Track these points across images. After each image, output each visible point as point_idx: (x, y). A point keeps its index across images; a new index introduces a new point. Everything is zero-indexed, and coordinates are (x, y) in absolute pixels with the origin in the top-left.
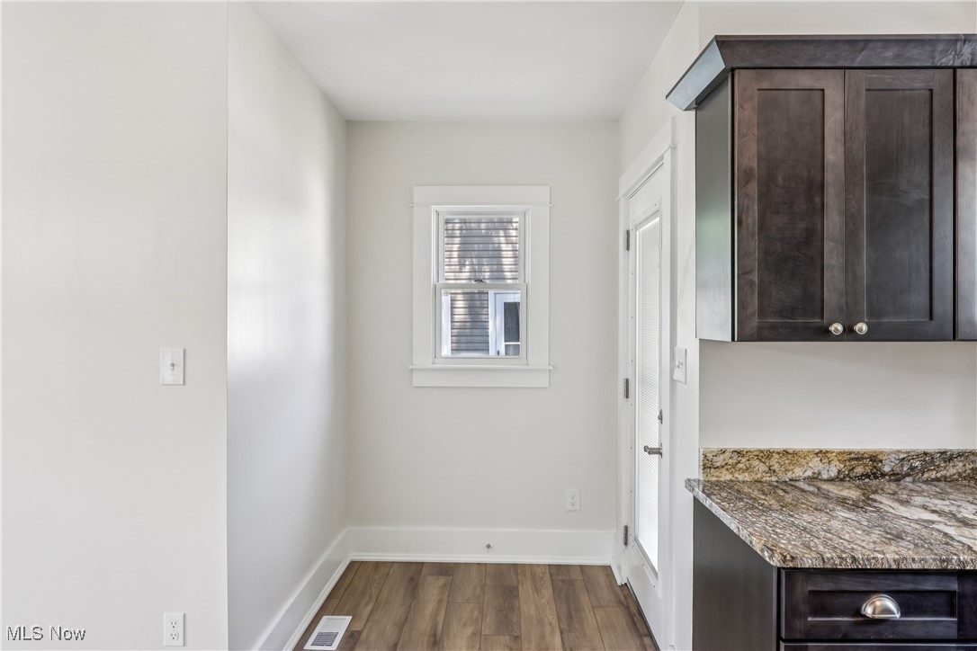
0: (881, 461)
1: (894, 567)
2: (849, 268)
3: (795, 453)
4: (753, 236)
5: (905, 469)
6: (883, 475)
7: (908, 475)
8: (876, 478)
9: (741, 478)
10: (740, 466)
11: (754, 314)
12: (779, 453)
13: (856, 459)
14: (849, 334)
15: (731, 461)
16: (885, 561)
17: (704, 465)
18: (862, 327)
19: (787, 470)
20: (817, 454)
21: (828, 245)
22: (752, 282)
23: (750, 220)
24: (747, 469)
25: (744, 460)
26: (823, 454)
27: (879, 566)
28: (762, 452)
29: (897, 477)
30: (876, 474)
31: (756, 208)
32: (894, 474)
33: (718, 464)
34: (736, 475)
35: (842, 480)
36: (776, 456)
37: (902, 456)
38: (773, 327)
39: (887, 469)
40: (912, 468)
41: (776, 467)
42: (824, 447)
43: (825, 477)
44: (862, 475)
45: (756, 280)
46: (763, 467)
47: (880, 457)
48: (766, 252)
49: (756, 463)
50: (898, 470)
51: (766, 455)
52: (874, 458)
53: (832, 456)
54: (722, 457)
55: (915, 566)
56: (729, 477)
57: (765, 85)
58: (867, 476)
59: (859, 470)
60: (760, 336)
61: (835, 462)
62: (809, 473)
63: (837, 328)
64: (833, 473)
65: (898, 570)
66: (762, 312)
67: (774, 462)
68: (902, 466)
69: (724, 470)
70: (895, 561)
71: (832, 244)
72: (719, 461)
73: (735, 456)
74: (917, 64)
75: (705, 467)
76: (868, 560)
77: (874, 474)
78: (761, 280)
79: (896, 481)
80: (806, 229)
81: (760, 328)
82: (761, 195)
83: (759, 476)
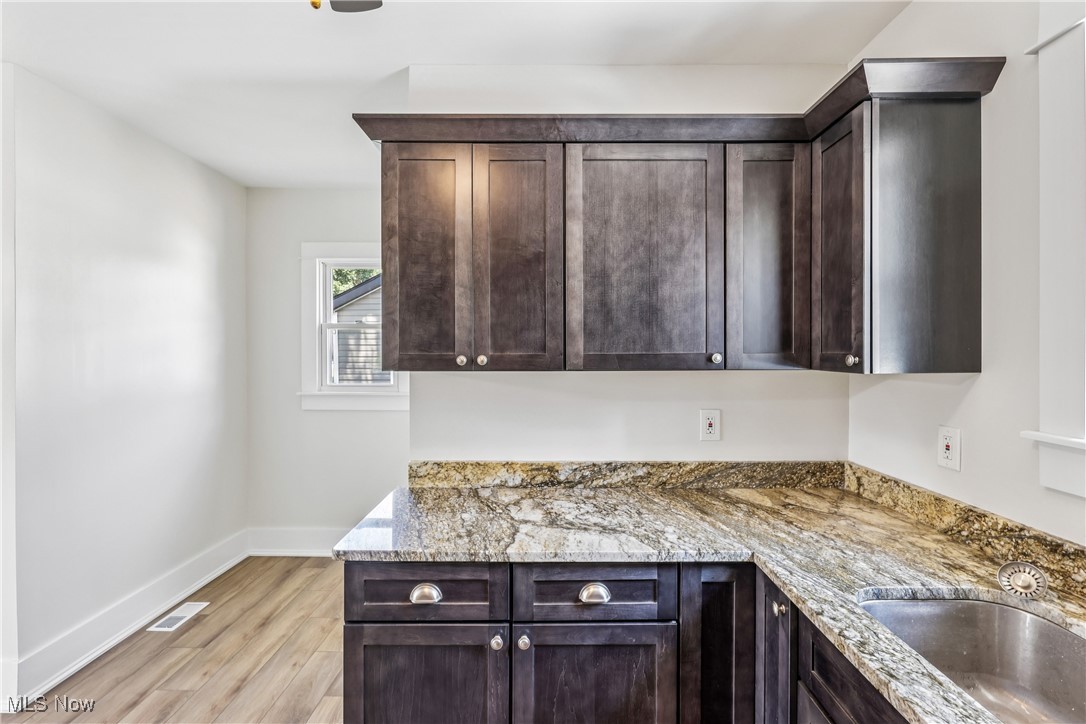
0: (557, 471)
1: (430, 560)
2: (476, 309)
3: (485, 465)
4: (395, 282)
5: (578, 477)
6: (559, 483)
7: (580, 483)
8: (553, 485)
9: (440, 485)
10: (440, 475)
11: (396, 347)
12: (472, 465)
13: (537, 469)
14: (472, 365)
15: (432, 472)
16: (423, 555)
17: (410, 475)
18: (482, 359)
19: (479, 479)
20: (504, 465)
21: (458, 291)
22: (394, 322)
23: (392, 269)
24: (446, 478)
25: (443, 470)
26: (508, 465)
27: (418, 560)
28: (458, 463)
29: (570, 484)
30: (553, 482)
31: (397, 259)
32: (568, 482)
33: (421, 474)
34: (437, 483)
35: (525, 487)
36: (470, 467)
37: (575, 467)
38: (412, 359)
39: (562, 478)
40: (583, 477)
41: (470, 476)
42: (510, 459)
43: (511, 484)
44: (542, 483)
45: (398, 319)
46: (459, 477)
47: (556, 468)
48: (407, 297)
49: (453, 473)
50: (571, 479)
51: (461, 467)
52: (551, 469)
53: (516, 467)
54: (425, 468)
55: (448, 559)
56: (431, 485)
57: (405, 155)
58: (546, 484)
59: (539, 479)
60: (401, 366)
61: (519, 472)
62: (498, 481)
63: (462, 360)
64: (518, 481)
65: (434, 562)
66: (403, 346)
67: (468, 472)
68: (575, 475)
69: (426, 479)
70: (431, 555)
71: (462, 289)
72: (422, 471)
73: (436, 467)
74: (531, 140)
75: (410, 477)
76: (408, 554)
77: (552, 482)
78: (403, 320)
79: (570, 487)
80: (441, 277)
81: (401, 360)
82: (403, 248)
83: (456, 483)
